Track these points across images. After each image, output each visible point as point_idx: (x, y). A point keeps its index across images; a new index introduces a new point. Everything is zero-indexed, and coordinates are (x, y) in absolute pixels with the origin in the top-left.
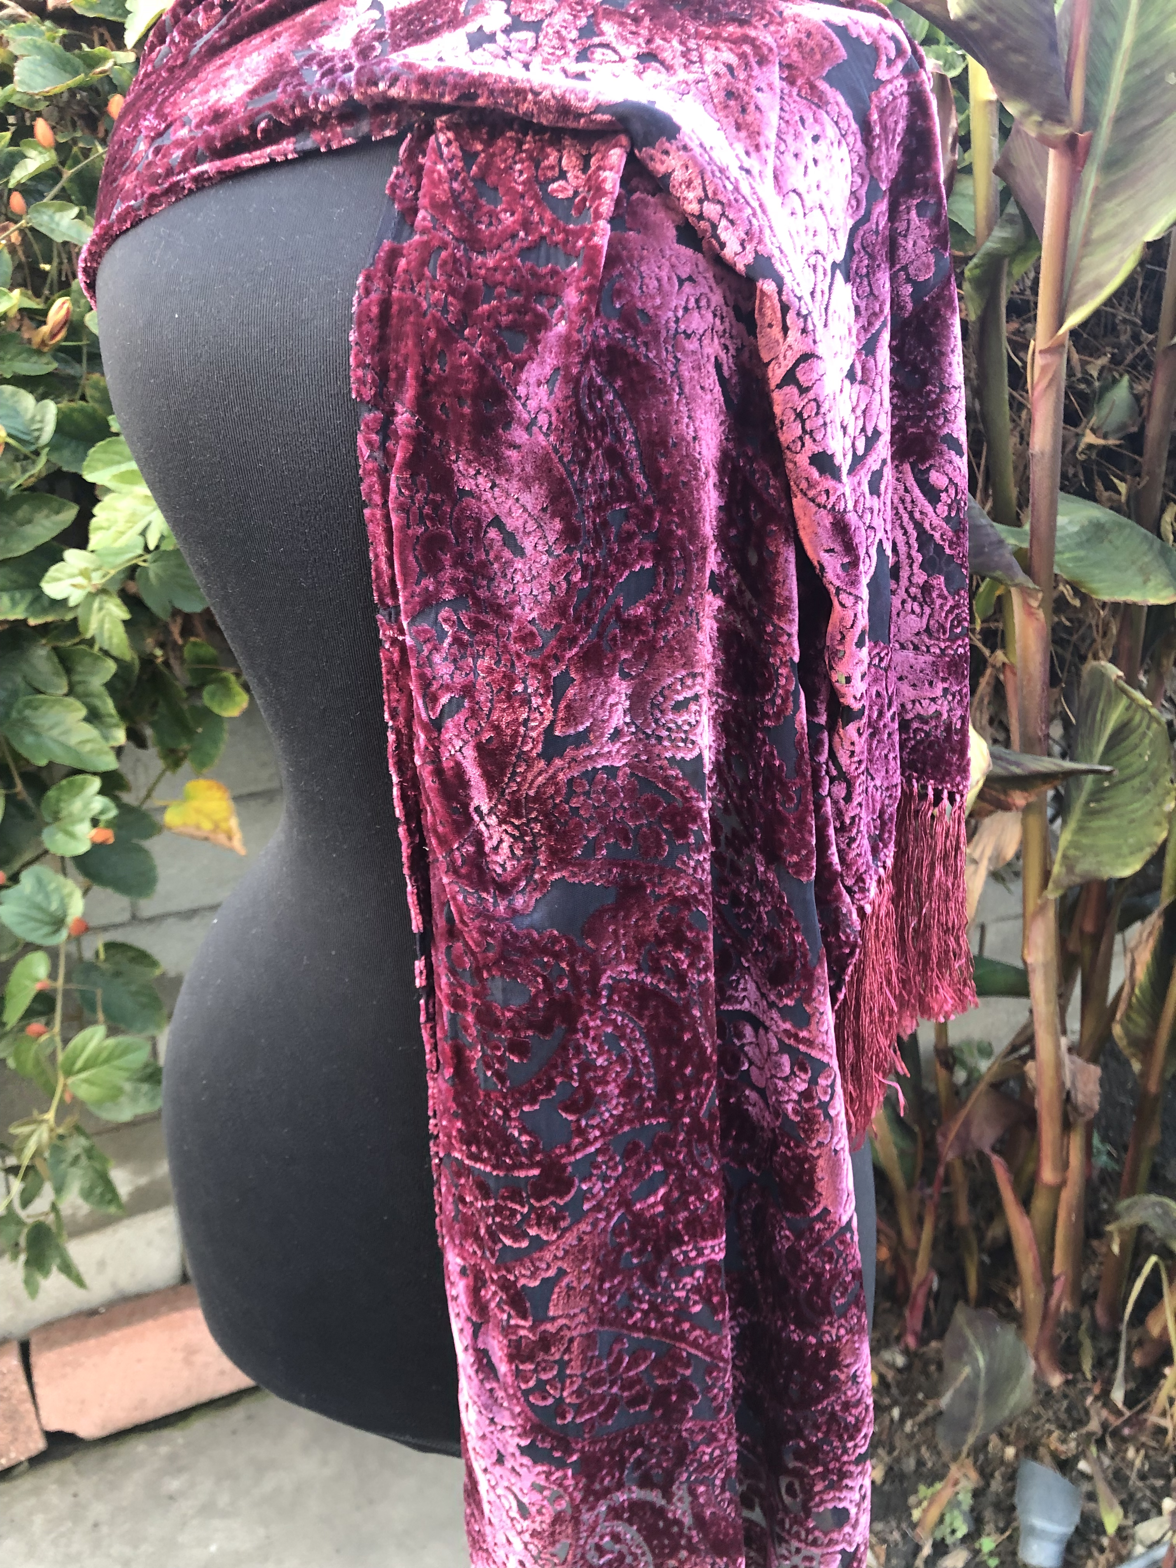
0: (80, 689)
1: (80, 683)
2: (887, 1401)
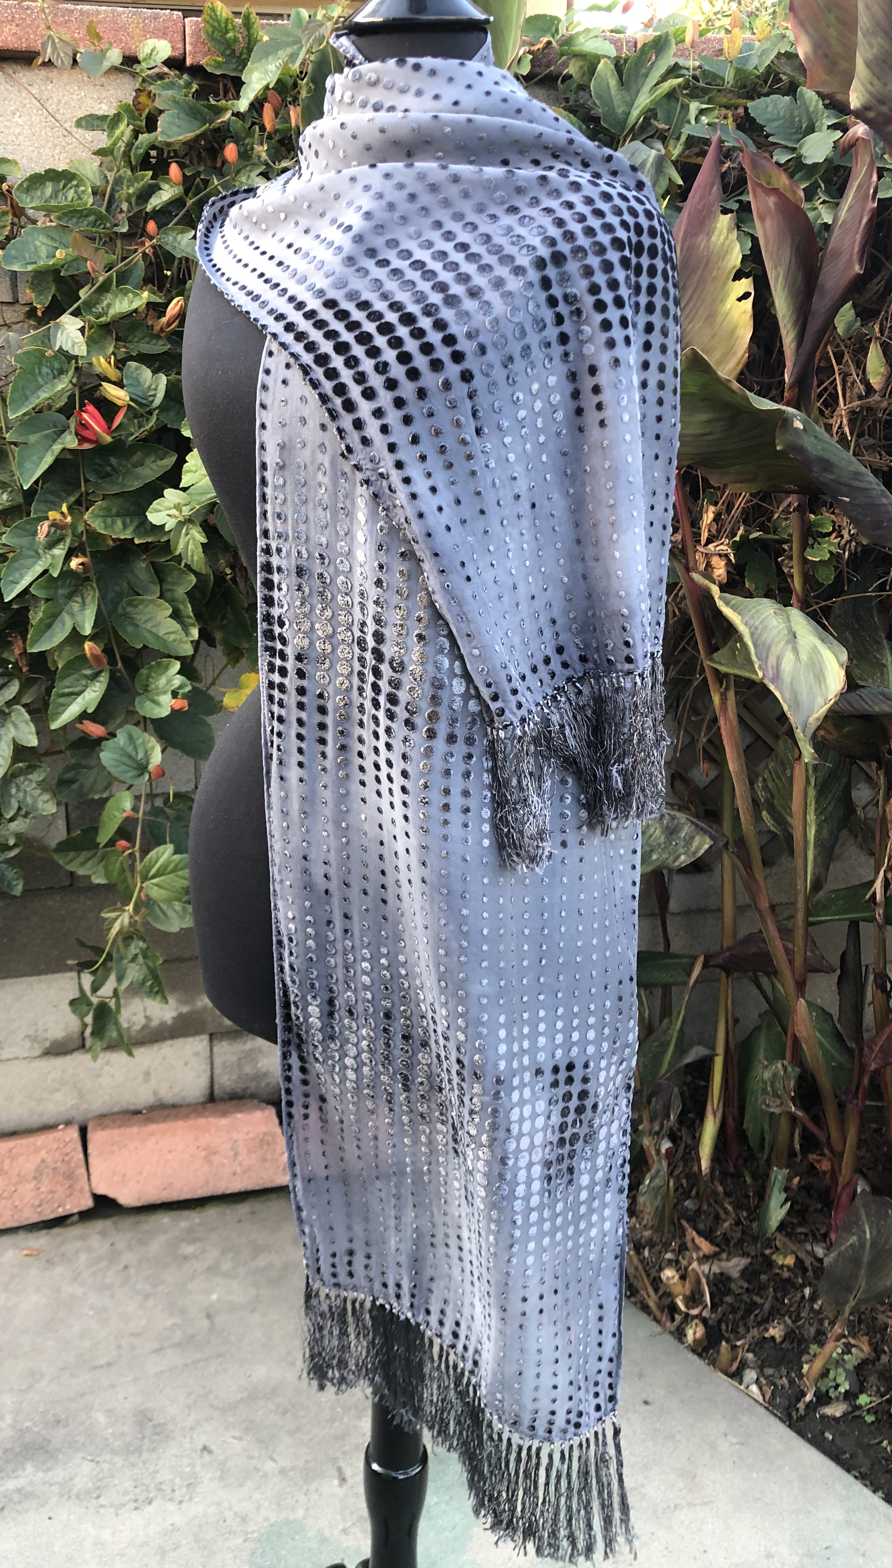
0: (168, 595)
1: (169, 590)
2: (800, 1281)
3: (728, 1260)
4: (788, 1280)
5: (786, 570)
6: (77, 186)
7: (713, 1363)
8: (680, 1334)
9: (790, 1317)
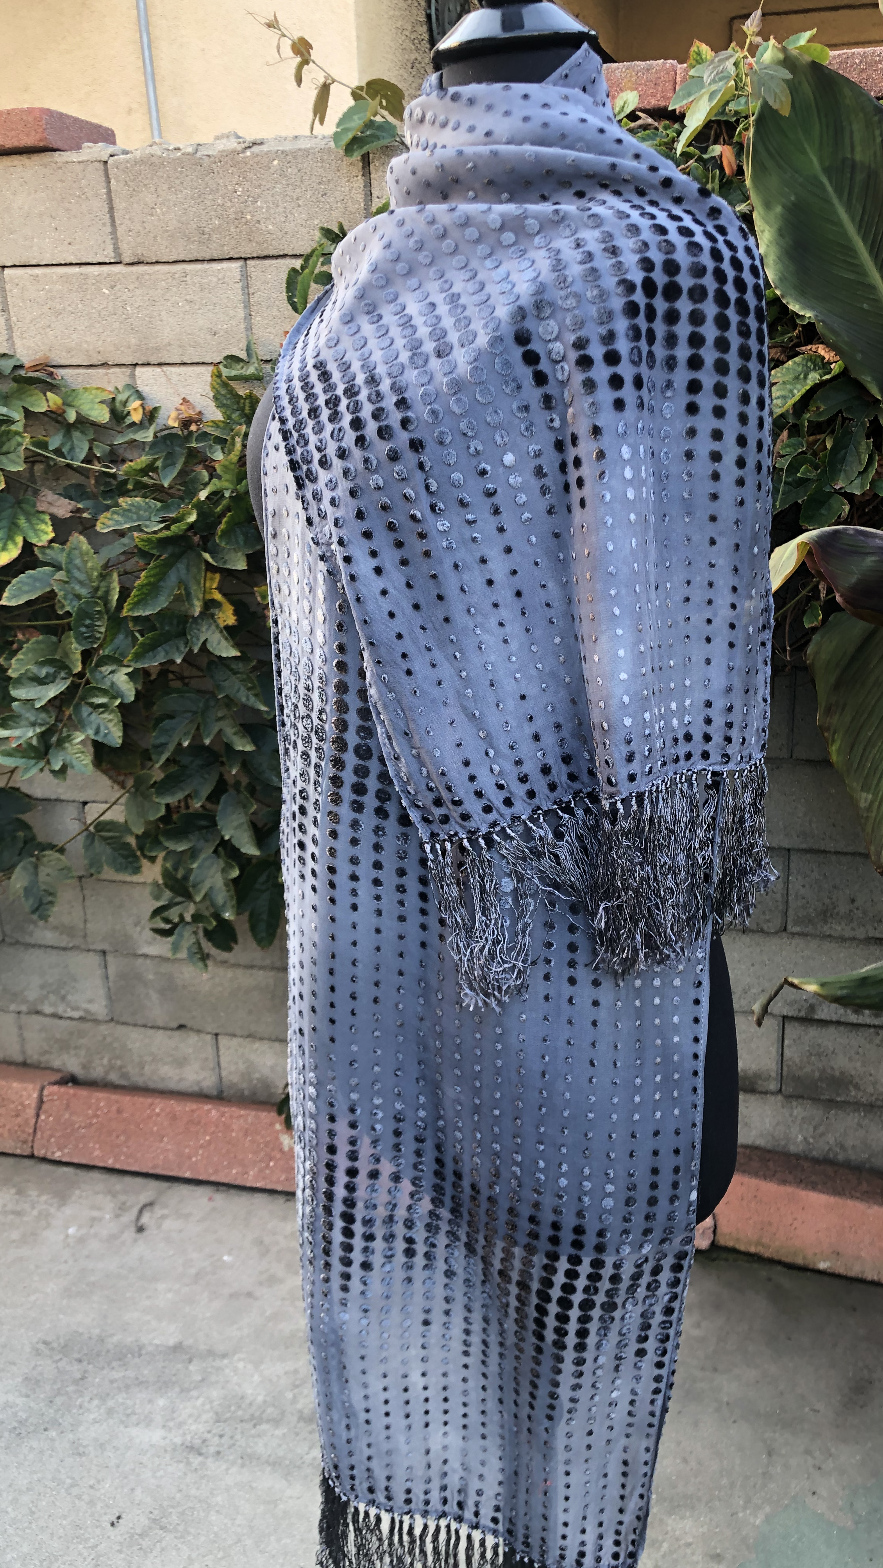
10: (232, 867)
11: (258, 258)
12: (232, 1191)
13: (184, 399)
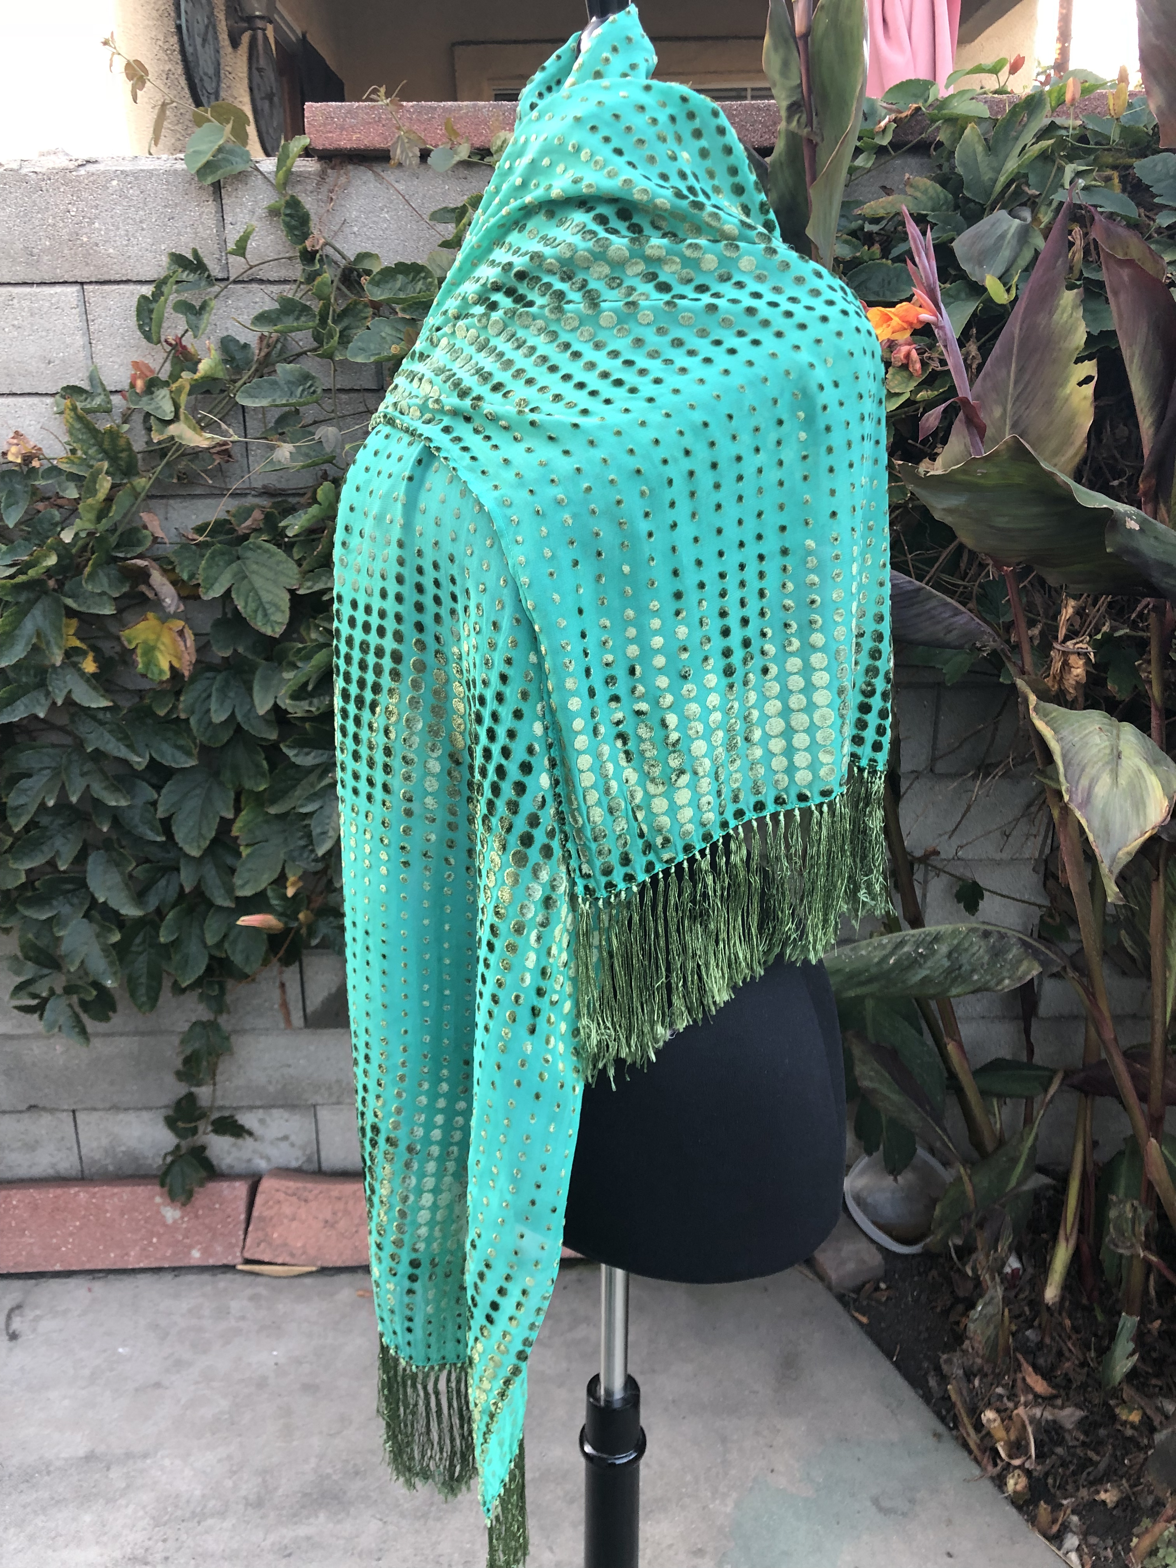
2: (1146, 1441)
3: (1062, 1408)
4: (1131, 1439)
5: (1144, 675)
6: (425, 278)
7: (1032, 1520)
8: (1000, 1482)
9: (1128, 1480)
10: (110, 930)
11: (97, 282)
12: (111, 1277)
13: (16, 433)
